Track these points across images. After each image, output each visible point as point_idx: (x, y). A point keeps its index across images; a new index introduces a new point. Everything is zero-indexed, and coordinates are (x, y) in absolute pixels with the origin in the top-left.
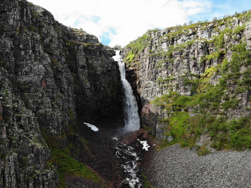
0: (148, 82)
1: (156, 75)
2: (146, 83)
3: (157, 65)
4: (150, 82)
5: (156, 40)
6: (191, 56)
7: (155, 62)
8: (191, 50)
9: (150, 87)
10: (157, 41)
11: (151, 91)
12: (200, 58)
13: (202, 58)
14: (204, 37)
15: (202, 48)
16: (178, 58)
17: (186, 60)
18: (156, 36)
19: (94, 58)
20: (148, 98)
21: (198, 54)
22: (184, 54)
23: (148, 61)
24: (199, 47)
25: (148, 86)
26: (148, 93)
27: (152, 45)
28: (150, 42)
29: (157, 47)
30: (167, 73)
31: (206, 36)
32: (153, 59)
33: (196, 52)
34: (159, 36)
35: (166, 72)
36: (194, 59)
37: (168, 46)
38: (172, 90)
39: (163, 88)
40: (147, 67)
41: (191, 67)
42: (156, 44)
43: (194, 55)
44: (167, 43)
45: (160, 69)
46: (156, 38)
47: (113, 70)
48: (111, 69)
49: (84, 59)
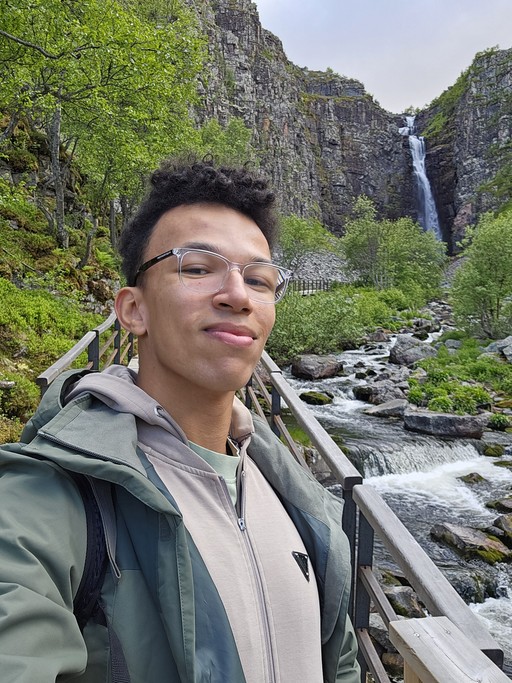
0: (469, 162)
1: (486, 143)
2: (465, 164)
3: (489, 122)
4: (474, 159)
7: (486, 117)
10: (492, 74)
18: (492, 62)
19: (356, 127)
20: (468, 195)
25: (469, 168)
30: (509, 135)
46: (490, 68)
47: (396, 153)
48: (391, 150)
49: (334, 128)
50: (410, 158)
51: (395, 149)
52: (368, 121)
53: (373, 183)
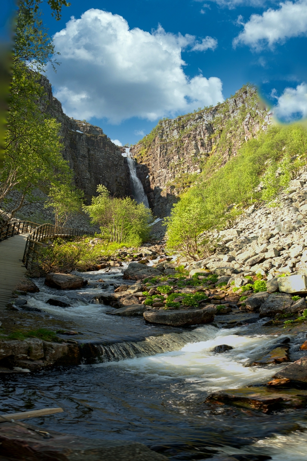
0: (160, 171)
1: (168, 162)
2: (158, 172)
3: (169, 152)
4: (163, 170)
5: (167, 128)
6: (198, 138)
7: (167, 149)
8: (198, 132)
9: (162, 175)
10: (168, 130)
11: (163, 179)
12: (206, 138)
13: (208, 137)
14: (208, 119)
15: (206, 129)
16: (186, 141)
17: (194, 141)
18: (167, 124)
19: (97, 149)
20: (161, 188)
21: (204, 134)
22: (192, 136)
23: (159, 150)
24: (204, 128)
25: (160, 174)
26: (161, 181)
27: (163, 133)
28: (161, 131)
29: (168, 135)
30: (179, 158)
31: (210, 118)
32: (164, 147)
33: (202, 133)
34: (170, 125)
35: (177, 157)
36: (201, 139)
37: (179, 132)
38: (184, 172)
39: (176, 172)
40: (159, 156)
41: (199, 147)
42: (167, 132)
43: (201, 136)
44: (177, 130)
45: (172, 156)
46: (167, 127)
47: (120, 165)
48: (118, 164)
49: (85, 149)
50: (128, 169)
51: (119, 163)
52: (104, 147)
53: (107, 180)
